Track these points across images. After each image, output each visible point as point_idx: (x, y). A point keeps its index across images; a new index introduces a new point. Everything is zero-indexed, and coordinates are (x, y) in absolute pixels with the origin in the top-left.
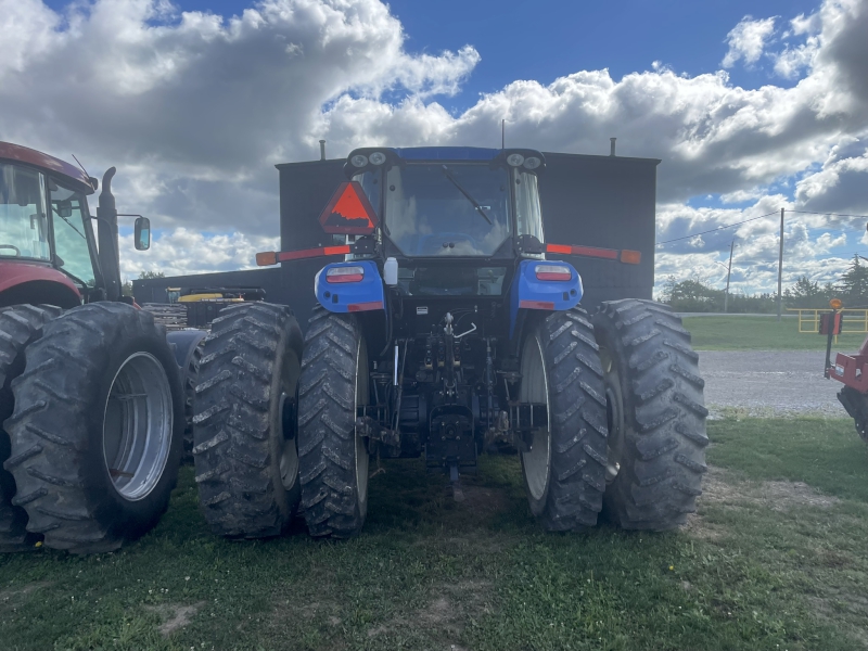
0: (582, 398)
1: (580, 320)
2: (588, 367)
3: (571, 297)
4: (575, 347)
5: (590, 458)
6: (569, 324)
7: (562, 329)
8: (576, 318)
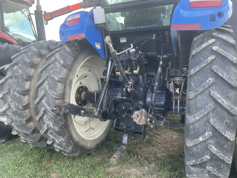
0: (211, 105)
1: (224, 37)
2: (222, 79)
3: (217, 18)
4: (213, 61)
5: (213, 155)
6: (212, 41)
7: (204, 45)
8: (220, 36)
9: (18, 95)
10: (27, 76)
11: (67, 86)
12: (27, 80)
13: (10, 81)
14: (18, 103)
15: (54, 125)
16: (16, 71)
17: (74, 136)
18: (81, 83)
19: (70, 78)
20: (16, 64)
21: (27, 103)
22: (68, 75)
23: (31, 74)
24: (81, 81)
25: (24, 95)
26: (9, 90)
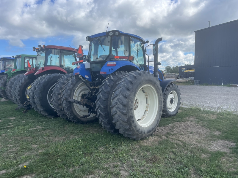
7: (106, 79)
9: (57, 95)
10: (61, 88)
11: (72, 92)
12: (61, 89)
13: (55, 89)
14: (56, 98)
15: (66, 106)
16: (58, 86)
17: (74, 112)
18: (84, 92)
19: (74, 89)
20: (58, 83)
21: (59, 98)
22: (73, 88)
23: (62, 87)
24: (84, 91)
25: (59, 95)
26: (54, 93)
